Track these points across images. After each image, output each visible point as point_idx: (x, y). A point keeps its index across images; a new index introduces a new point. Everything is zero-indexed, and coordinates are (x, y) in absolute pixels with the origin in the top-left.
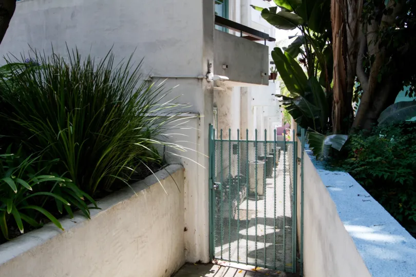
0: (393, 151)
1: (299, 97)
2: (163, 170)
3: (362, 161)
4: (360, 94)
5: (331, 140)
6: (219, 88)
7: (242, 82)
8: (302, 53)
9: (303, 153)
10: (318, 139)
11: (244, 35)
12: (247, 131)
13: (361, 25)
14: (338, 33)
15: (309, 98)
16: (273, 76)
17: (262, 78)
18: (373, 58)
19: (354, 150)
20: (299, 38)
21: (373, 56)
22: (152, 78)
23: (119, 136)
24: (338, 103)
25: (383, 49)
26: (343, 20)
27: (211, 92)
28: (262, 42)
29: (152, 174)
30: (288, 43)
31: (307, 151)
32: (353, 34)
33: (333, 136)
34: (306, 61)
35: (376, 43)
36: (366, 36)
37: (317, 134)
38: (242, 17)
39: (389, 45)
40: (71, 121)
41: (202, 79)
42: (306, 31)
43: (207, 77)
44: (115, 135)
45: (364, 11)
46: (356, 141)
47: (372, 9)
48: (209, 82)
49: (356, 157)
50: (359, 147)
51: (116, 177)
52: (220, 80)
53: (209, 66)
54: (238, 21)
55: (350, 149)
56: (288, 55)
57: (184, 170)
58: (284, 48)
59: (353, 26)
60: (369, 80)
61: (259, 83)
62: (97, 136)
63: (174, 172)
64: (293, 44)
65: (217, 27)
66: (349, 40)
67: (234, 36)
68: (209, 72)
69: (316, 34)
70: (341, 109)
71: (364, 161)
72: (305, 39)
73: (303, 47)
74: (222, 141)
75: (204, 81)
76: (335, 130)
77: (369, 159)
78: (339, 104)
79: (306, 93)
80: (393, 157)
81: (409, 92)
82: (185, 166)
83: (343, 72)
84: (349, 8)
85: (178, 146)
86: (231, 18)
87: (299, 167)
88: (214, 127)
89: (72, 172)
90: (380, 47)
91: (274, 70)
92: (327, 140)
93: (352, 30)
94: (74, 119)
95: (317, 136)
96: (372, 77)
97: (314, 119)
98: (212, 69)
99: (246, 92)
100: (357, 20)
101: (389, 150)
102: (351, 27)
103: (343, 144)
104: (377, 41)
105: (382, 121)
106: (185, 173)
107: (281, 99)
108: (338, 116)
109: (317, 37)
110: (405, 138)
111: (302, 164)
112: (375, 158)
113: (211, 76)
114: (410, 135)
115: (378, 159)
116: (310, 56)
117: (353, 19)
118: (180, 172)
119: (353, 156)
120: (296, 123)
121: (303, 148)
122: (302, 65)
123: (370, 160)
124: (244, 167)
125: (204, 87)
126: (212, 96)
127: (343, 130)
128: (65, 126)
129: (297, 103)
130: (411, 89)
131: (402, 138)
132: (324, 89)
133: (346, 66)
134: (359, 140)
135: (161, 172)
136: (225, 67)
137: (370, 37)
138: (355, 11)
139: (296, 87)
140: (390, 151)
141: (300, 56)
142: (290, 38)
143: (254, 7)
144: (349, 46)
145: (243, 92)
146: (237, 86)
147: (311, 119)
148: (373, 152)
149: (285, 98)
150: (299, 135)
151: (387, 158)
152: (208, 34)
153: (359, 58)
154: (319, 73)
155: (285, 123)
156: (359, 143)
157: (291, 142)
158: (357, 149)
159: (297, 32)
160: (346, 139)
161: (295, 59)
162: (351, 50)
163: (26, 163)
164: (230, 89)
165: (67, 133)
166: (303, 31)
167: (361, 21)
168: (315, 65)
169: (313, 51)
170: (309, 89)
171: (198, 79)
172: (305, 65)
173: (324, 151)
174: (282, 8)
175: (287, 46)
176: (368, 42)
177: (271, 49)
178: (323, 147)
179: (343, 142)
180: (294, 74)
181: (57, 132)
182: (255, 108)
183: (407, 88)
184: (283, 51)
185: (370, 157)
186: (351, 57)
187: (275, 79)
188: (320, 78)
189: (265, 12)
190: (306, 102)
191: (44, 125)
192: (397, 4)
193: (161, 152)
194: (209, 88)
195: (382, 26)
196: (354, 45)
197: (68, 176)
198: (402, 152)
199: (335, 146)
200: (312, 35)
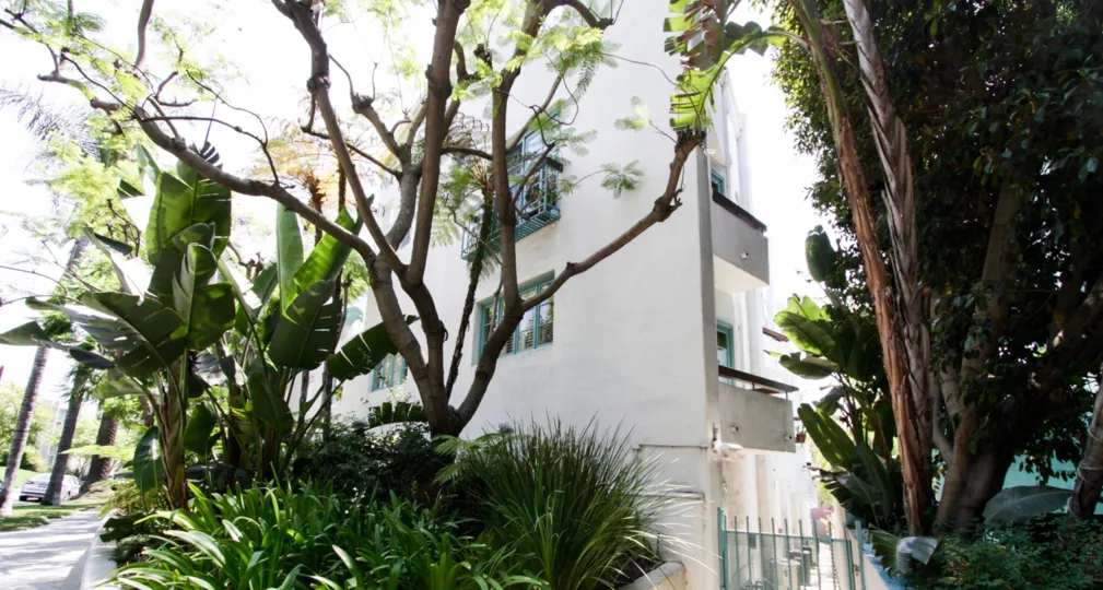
0: (1022, 570)
1: (845, 473)
2: (657, 570)
3: (967, 582)
4: (941, 467)
5: (909, 545)
6: (728, 459)
7: (759, 448)
8: (841, 408)
9: (861, 558)
10: (887, 543)
11: (758, 387)
12: (773, 520)
13: (931, 375)
14: (898, 389)
15: (859, 473)
16: (800, 438)
17: (786, 442)
18: (957, 419)
19: (952, 564)
20: (835, 389)
21: (956, 415)
22: (641, 446)
23: (605, 525)
24: (911, 486)
25: (972, 405)
26: (904, 371)
27: (719, 465)
28: (782, 395)
29: (641, 575)
30: (820, 396)
31: (869, 556)
32: (921, 386)
33: (911, 539)
34: (849, 419)
35: (958, 397)
36: (939, 385)
37: (884, 534)
38: (752, 362)
39: (981, 400)
40: (550, 505)
41: (706, 448)
42: (844, 379)
43: (713, 446)
44: (599, 524)
45: (934, 356)
46: (953, 550)
47: (946, 352)
48: (715, 452)
49: (957, 576)
50: (958, 559)
51: (598, 579)
52: (731, 449)
53: (715, 431)
54: (747, 370)
55: (942, 561)
56: (823, 414)
57: (685, 571)
58: (815, 403)
59: (919, 376)
60: (956, 446)
61: (782, 450)
62: (579, 523)
63: (672, 574)
64: (827, 397)
65: (722, 379)
66: (916, 396)
67: (743, 390)
68: (715, 439)
69: (860, 383)
70: (918, 496)
71: (972, 582)
72: (845, 391)
73: (842, 401)
74: (737, 533)
75: (710, 450)
76: (912, 527)
77: (982, 581)
78: (914, 488)
79: (854, 466)
80: (1024, 580)
81: (1025, 465)
82: (686, 566)
83: (915, 444)
84: (910, 353)
85: (678, 540)
86: (738, 368)
87: (858, 579)
88: (726, 513)
89: (548, 570)
90: (967, 402)
91: (800, 430)
92: (903, 545)
93: (919, 382)
94: (553, 502)
95: (885, 539)
96: (960, 445)
97: (873, 505)
98: (719, 436)
99: (764, 461)
100: (925, 368)
101: (1014, 567)
102: (916, 377)
103: (931, 553)
104: (960, 393)
105: (992, 516)
106: (688, 576)
107: (818, 473)
108: (914, 507)
109: (861, 388)
110: (1040, 549)
111: (863, 576)
112: (991, 579)
113: (719, 444)
114: (1047, 544)
115: (998, 582)
116: (854, 413)
117: (918, 367)
118: (680, 573)
119: (951, 574)
120: (843, 510)
121: (862, 550)
122: (843, 426)
123: (984, 584)
124: (769, 569)
125: (709, 459)
126: (721, 470)
127: (925, 529)
128: (542, 511)
129: (843, 482)
130: (1027, 460)
131: (1036, 549)
132: (883, 461)
133: (917, 434)
134: (957, 548)
135: (656, 573)
136: (736, 431)
137: (947, 389)
138: (919, 356)
139: (839, 456)
140: (1017, 570)
141: (839, 413)
142: (822, 389)
143: (769, 353)
144: (917, 404)
145: (760, 462)
146: (751, 455)
147: (869, 506)
148: (985, 569)
149: (823, 473)
150: (850, 526)
151: (1013, 581)
152: (712, 391)
153: (935, 420)
154: (871, 435)
155: (822, 503)
156: (959, 554)
157: (839, 540)
158: (956, 562)
159: (832, 381)
160: (935, 546)
161: (831, 417)
162: (921, 409)
163: (499, 557)
164: (742, 457)
165: (544, 520)
166: (841, 381)
167: (931, 370)
168: (864, 424)
169: (858, 406)
170: (858, 460)
171: (701, 448)
172: (848, 425)
173: (899, 562)
174: (808, 352)
175: (818, 400)
176: (945, 397)
177: (796, 406)
178: (897, 556)
179: (931, 551)
180: (833, 439)
181: (535, 520)
182: (777, 481)
183: (1021, 459)
184: (814, 408)
185: (983, 577)
186: (923, 419)
187: (803, 441)
188: (874, 444)
189: (784, 359)
190: (857, 479)
191: (519, 508)
192: (986, 345)
193: (654, 547)
194: (716, 459)
195: (963, 373)
196: (924, 401)
197: (542, 577)
198: (1038, 573)
199: (917, 555)
200: (853, 386)
